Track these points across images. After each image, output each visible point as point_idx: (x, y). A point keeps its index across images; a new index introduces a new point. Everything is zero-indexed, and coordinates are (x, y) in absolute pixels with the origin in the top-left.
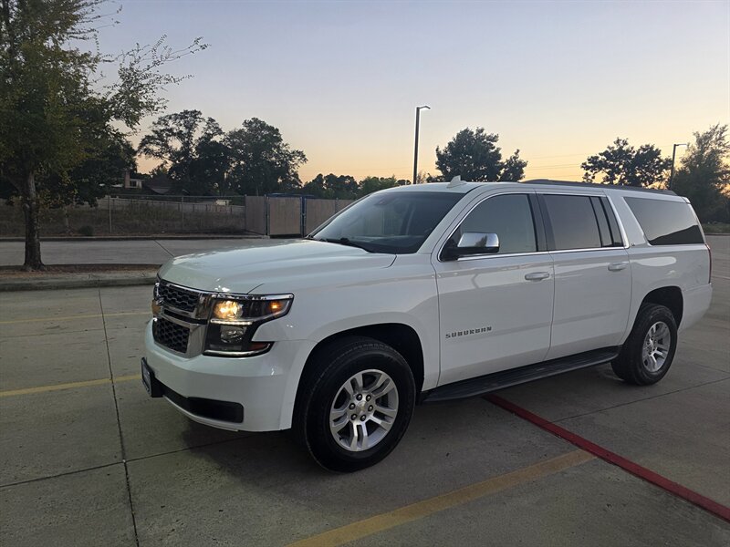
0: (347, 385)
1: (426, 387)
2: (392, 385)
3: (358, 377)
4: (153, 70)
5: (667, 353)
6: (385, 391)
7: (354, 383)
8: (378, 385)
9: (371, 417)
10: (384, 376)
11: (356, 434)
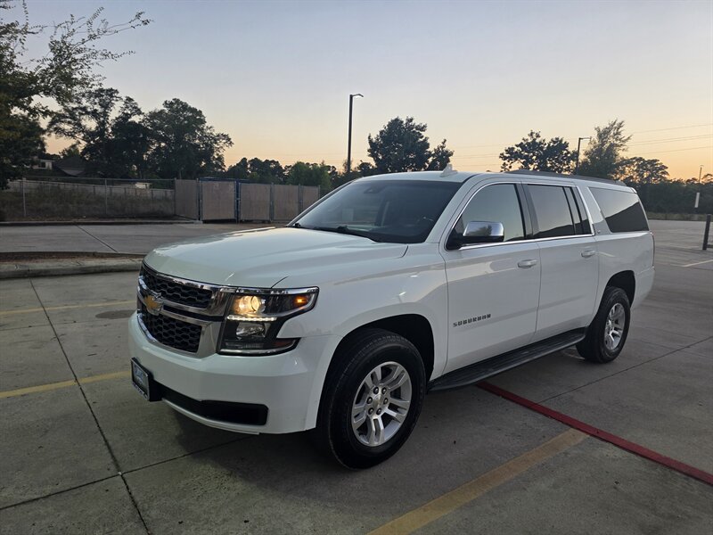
0: (367, 380)
1: (434, 376)
2: (406, 376)
3: (378, 370)
4: (89, 44)
5: (622, 332)
6: (400, 383)
7: (373, 376)
8: (394, 377)
9: (387, 410)
10: (400, 368)
11: (374, 429)
